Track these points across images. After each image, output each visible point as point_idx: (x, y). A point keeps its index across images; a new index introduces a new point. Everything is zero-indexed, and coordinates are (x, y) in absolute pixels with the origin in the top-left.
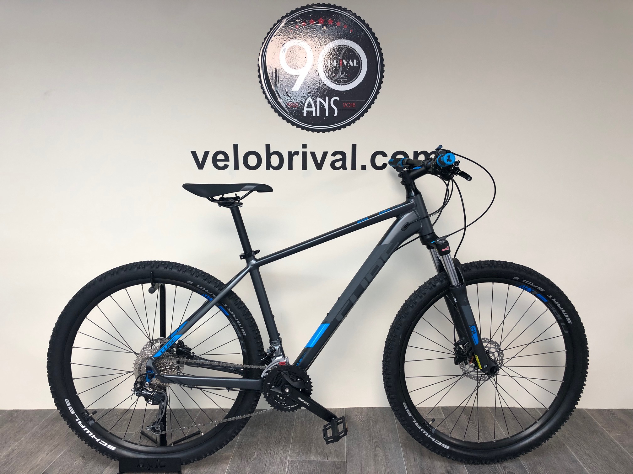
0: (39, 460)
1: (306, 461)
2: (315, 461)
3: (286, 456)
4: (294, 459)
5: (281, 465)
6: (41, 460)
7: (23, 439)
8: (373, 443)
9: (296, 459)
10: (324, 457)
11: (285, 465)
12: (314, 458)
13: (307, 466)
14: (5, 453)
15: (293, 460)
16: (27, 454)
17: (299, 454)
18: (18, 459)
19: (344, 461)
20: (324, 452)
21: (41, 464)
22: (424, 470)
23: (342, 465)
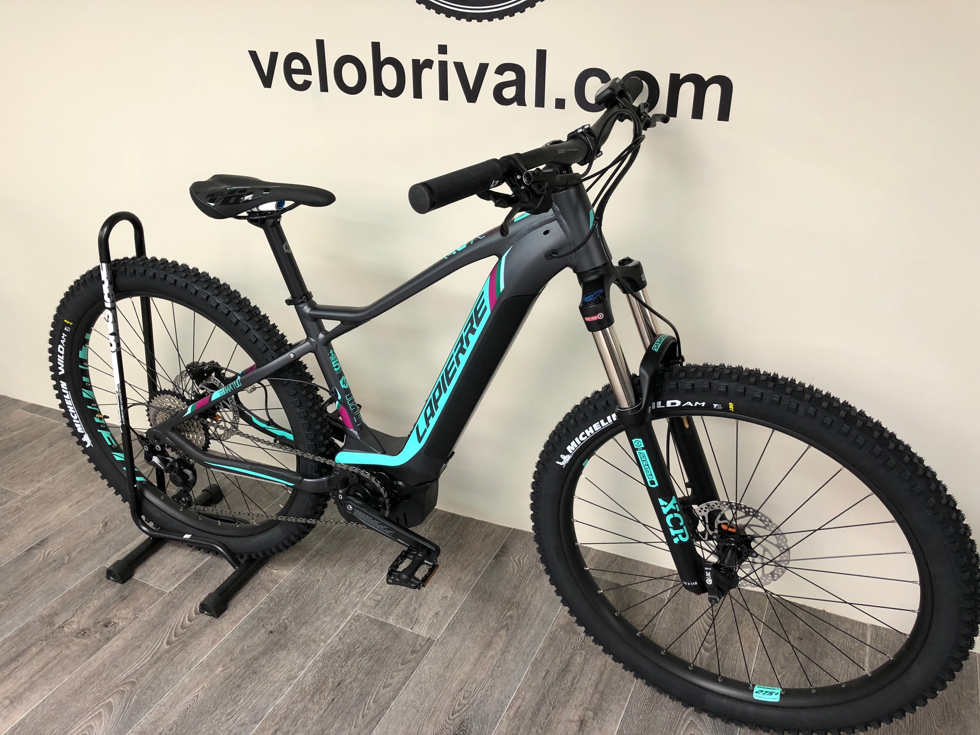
0: (55, 515)
1: (378, 621)
2: (392, 625)
3: (358, 603)
4: (364, 613)
5: (338, 616)
6: (57, 516)
7: (62, 472)
8: (505, 616)
9: (369, 612)
10: (411, 622)
11: (344, 619)
12: (393, 620)
13: (374, 631)
14: (27, 493)
15: (362, 614)
16: (49, 500)
17: (378, 605)
18: (34, 506)
19: (435, 640)
20: (417, 613)
21: (52, 523)
22: (545, 702)
23: (425, 647)
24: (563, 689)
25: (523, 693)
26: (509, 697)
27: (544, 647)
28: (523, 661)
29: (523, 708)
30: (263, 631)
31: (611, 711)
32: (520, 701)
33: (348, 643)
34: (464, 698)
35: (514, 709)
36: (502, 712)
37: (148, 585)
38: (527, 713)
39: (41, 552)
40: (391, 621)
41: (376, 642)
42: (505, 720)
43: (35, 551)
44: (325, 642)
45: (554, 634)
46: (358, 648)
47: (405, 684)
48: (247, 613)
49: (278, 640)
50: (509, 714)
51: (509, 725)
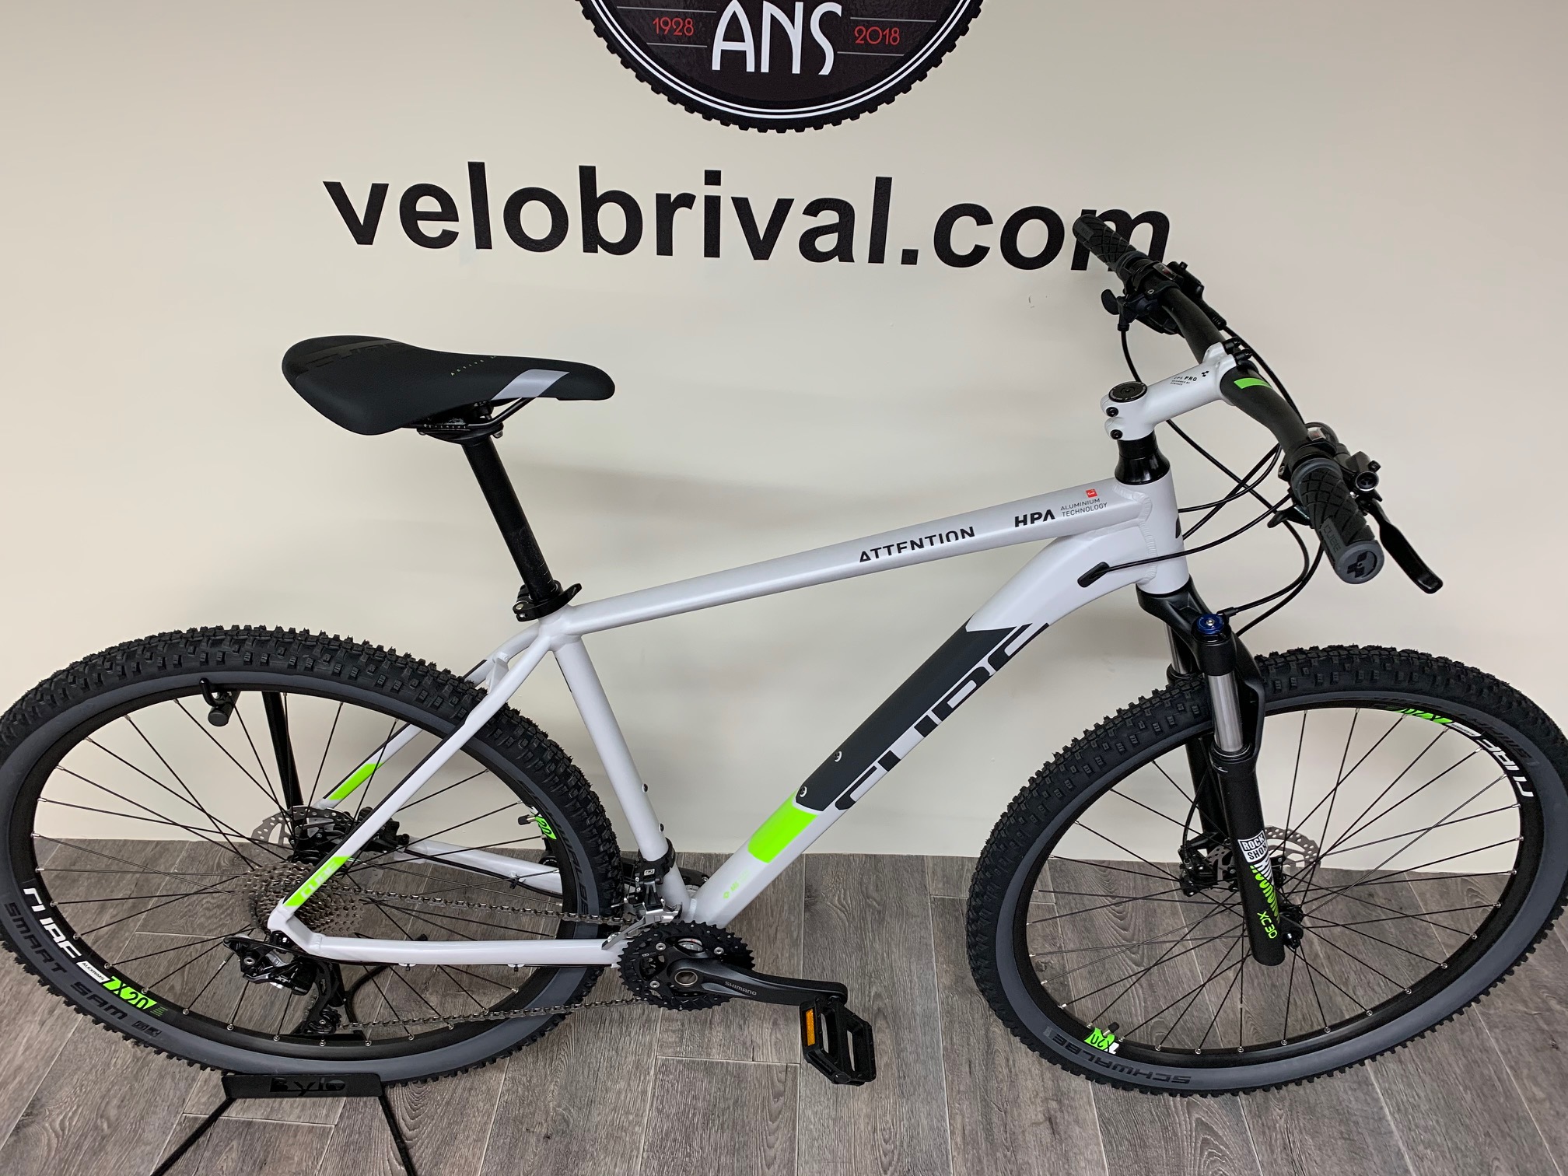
0: (22, 1050)
1: (698, 1064)
2: (722, 1063)
3: (651, 1044)
4: (669, 1055)
5: (636, 1075)
6: (26, 1050)
8: (870, 997)
9: (676, 1053)
10: (746, 1048)
11: (645, 1078)
12: (718, 1054)
13: (702, 1081)
15: (667, 1059)
17: (682, 1037)
19: (796, 1067)
20: (746, 1032)
21: (26, 1065)
22: (992, 1109)
23: (789, 1083)
24: (1002, 1080)
25: (957, 1105)
26: (943, 1118)
27: (945, 1027)
28: (932, 1058)
29: (968, 1128)
30: (533, 1140)
31: (1075, 1092)
32: (959, 1118)
33: (676, 1114)
34: (886, 1142)
35: (958, 1132)
36: (946, 1142)
37: (290, 1125)
38: (977, 1133)
39: (44, 1127)
40: (716, 1056)
41: (715, 1097)
42: (955, 1154)
43: (31, 1130)
44: (639, 1123)
45: (948, 1004)
46: (694, 1115)
47: (794, 1150)
48: (489, 1116)
49: (567, 1146)
50: (956, 1144)
51: (966, 1161)
